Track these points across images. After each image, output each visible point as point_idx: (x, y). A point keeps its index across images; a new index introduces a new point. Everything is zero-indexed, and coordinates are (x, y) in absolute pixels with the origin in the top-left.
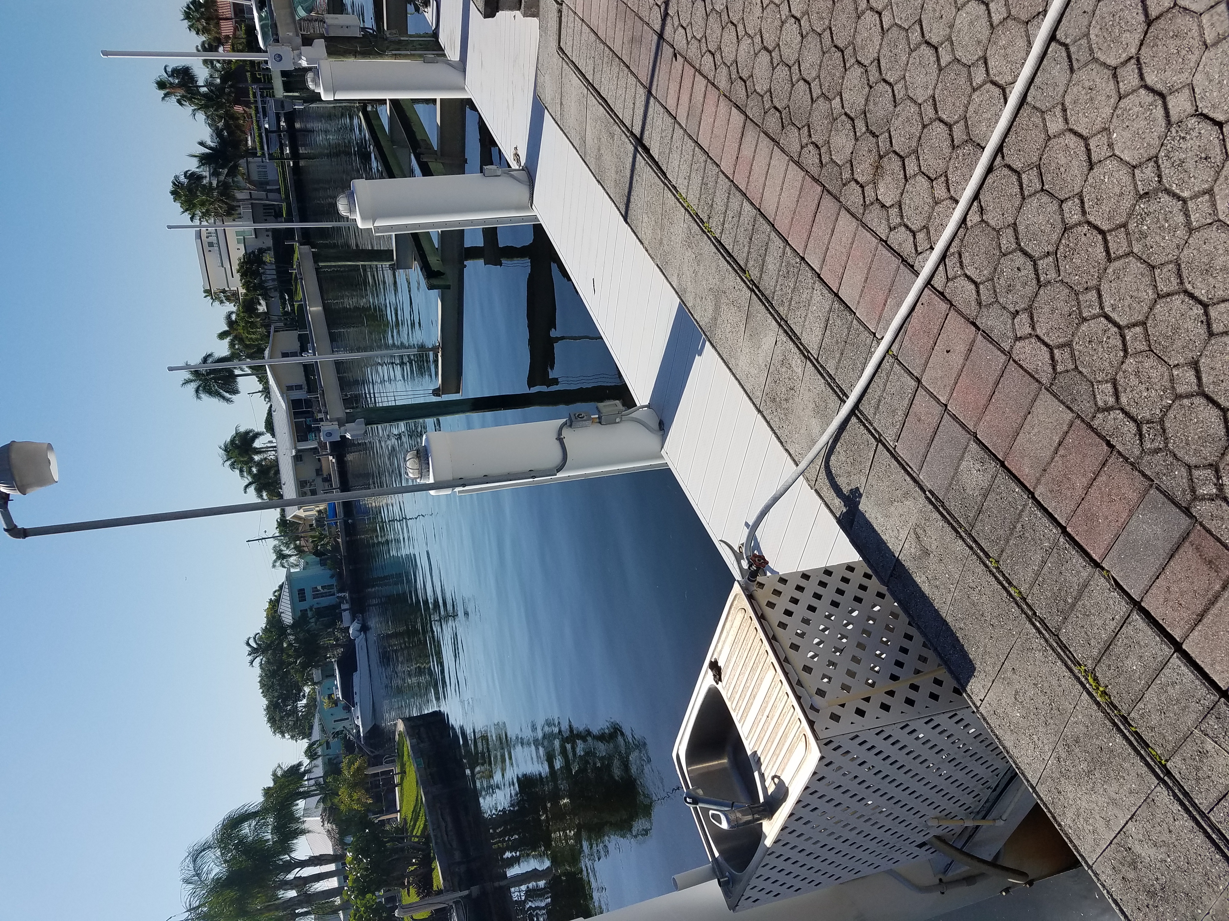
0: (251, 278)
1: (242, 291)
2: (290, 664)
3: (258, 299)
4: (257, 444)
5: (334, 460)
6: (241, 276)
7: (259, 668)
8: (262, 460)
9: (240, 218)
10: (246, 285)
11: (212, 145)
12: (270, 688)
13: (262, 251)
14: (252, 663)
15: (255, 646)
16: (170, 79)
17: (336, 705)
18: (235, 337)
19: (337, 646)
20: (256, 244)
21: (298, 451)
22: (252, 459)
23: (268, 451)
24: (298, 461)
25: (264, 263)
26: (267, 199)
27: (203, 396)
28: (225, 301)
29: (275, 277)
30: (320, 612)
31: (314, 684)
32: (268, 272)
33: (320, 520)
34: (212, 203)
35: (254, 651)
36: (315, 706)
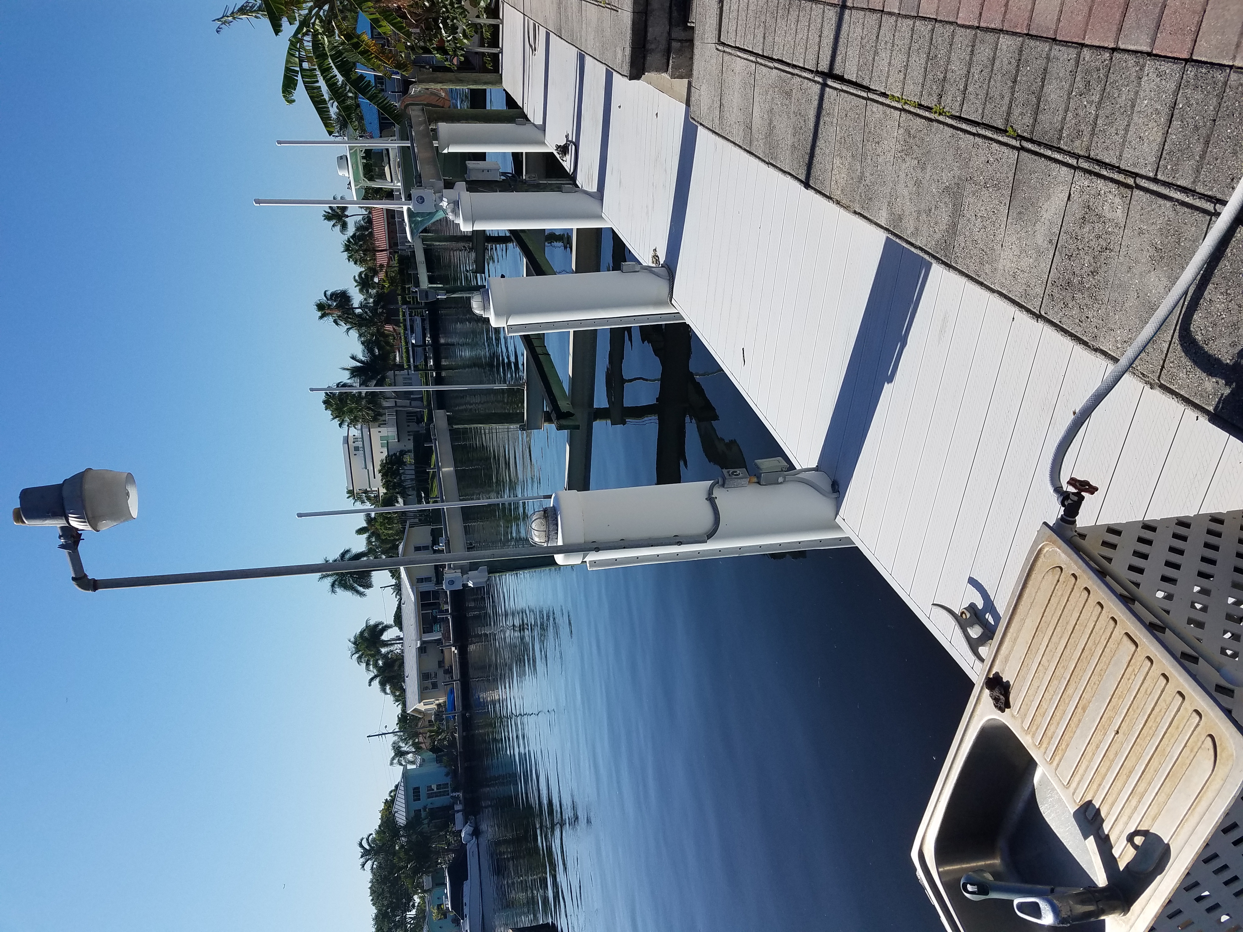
0: (391, 477)
1: (383, 491)
2: (401, 868)
3: (397, 497)
4: (385, 637)
5: (456, 652)
6: (382, 476)
7: (370, 872)
8: (388, 653)
9: (385, 424)
10: (386, 485)
11: (363, 359)
12: (380, 895)
13: (403, 453)
14: (363, 866)
15: (367, 847)
16: (329, 302)
17: (445, 917)
18: (373, 534)
19: (449, 851)
20: (397, 447)
21: (423, 643)
22: (379, 652)
23: (394, 644)
24: (422, 653)
25: (404, 463)
26: (410, 406)
27: (338, 590)
28: (366, 501)
29: (413, 477)
30: (434, 813)
31: (424, 891)
32: (407, 472)
33: (438, 714)
34: (360, 410)
35: (366, 853)
36: (424, 917)
